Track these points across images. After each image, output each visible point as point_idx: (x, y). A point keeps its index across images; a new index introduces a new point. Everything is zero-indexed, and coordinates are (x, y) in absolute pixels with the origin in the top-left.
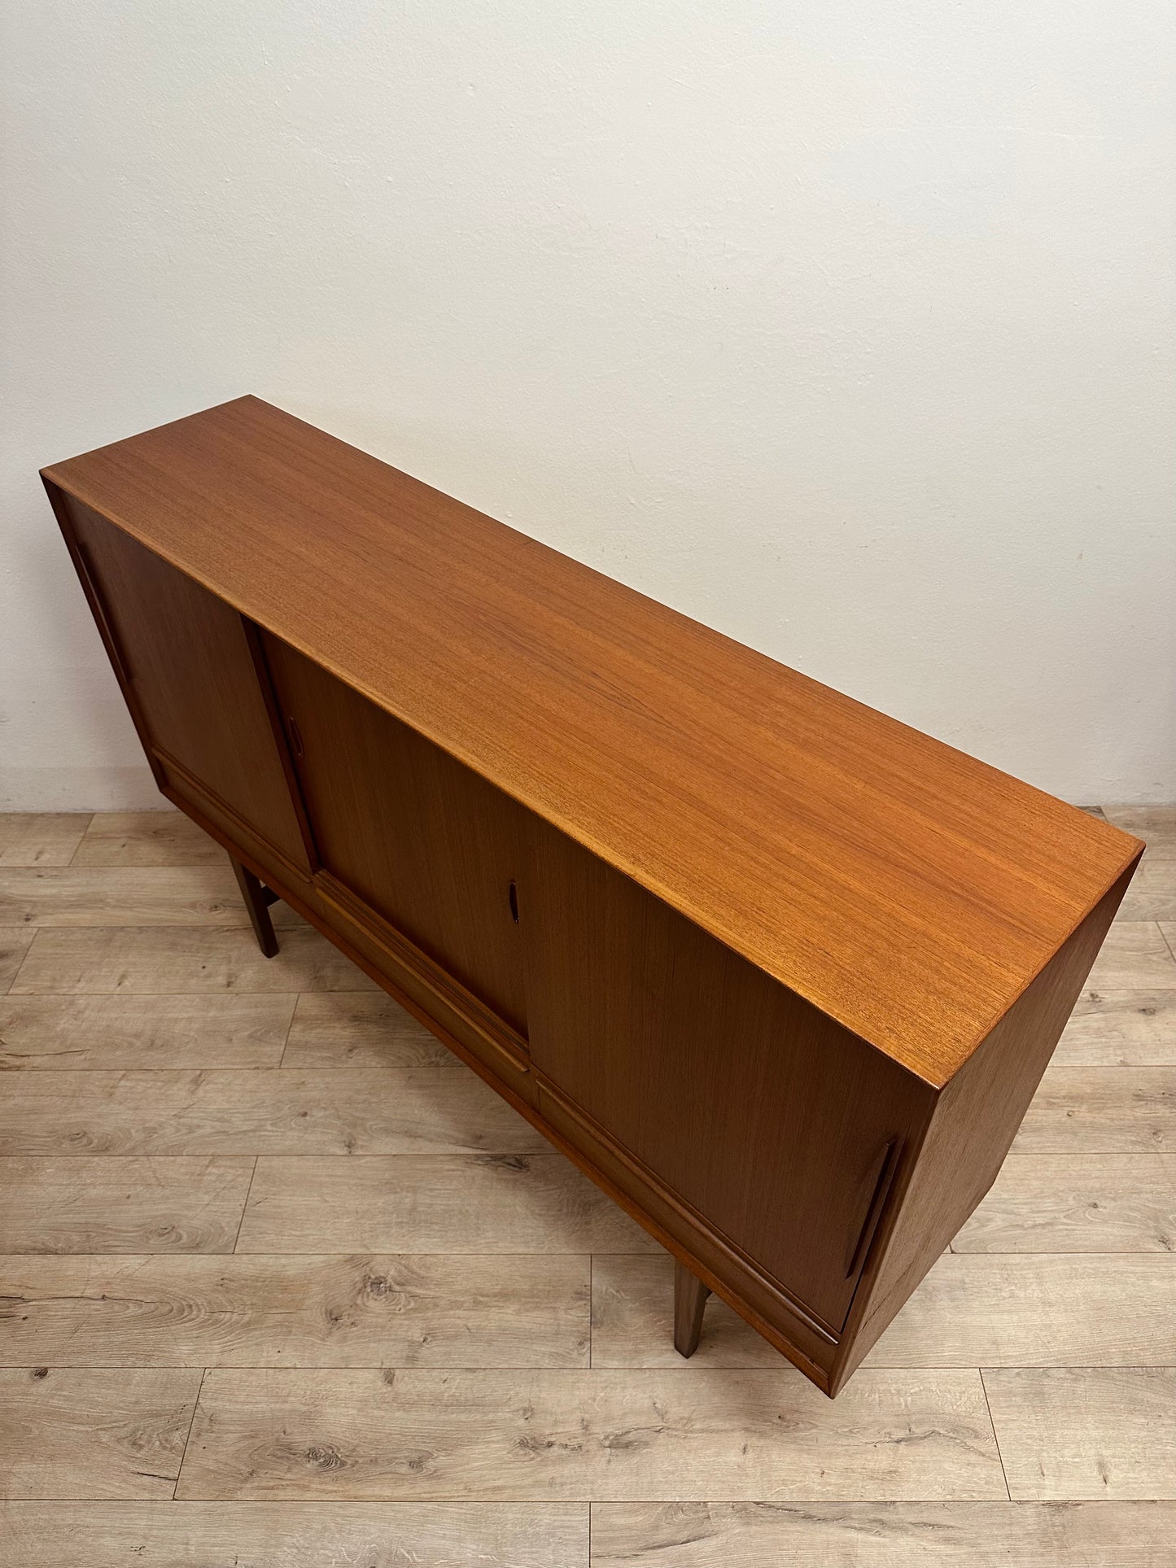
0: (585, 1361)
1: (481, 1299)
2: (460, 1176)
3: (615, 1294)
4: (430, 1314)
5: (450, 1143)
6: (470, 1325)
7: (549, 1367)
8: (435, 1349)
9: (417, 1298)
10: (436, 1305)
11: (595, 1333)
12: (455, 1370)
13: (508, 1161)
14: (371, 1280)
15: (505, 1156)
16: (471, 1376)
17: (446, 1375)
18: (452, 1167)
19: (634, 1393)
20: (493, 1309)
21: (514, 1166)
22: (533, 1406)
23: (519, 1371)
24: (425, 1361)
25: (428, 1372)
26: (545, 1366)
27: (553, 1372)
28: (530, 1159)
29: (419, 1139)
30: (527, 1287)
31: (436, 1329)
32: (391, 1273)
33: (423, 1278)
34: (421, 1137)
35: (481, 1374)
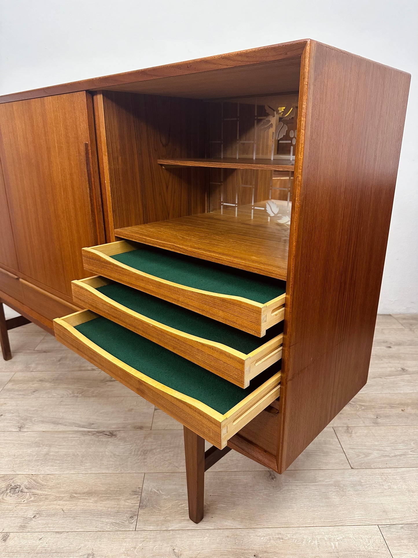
0: (132, 527)
1: (75, 495)
2: (78, 440)
3: (156, 491)
4: (41, 503)
5: (75, 426)
6: (64, 509)
7: (109, 530)
8: (40, 522)
9: (36, 495)
10: (46, 499)
11: (141, 512)
12: (48, 533)
13: (105, 433)
14: (11, 487)
15: (104, 431)
16: (58, 536)
17: (43, 535)
18: (74, 436)
19: (161, 544)
20: (81, 500)
21: (109, 435)
22: (94, 553)
23: (89, 533)
24: (31, 528)
25: (31, 534)
26: (107, 530)
27: (111, 533)
28: (118, 433)
29: (60, 425)
30: (104, 489)
31: (43, 511)
32: (24, 483)
33: (43, 485)
34: (60, 424)
35: (64, 535)
